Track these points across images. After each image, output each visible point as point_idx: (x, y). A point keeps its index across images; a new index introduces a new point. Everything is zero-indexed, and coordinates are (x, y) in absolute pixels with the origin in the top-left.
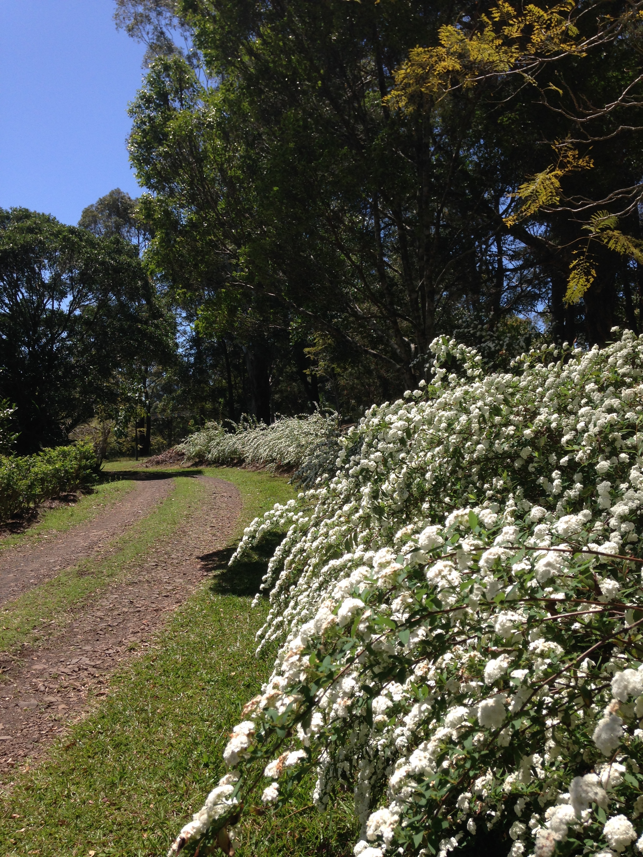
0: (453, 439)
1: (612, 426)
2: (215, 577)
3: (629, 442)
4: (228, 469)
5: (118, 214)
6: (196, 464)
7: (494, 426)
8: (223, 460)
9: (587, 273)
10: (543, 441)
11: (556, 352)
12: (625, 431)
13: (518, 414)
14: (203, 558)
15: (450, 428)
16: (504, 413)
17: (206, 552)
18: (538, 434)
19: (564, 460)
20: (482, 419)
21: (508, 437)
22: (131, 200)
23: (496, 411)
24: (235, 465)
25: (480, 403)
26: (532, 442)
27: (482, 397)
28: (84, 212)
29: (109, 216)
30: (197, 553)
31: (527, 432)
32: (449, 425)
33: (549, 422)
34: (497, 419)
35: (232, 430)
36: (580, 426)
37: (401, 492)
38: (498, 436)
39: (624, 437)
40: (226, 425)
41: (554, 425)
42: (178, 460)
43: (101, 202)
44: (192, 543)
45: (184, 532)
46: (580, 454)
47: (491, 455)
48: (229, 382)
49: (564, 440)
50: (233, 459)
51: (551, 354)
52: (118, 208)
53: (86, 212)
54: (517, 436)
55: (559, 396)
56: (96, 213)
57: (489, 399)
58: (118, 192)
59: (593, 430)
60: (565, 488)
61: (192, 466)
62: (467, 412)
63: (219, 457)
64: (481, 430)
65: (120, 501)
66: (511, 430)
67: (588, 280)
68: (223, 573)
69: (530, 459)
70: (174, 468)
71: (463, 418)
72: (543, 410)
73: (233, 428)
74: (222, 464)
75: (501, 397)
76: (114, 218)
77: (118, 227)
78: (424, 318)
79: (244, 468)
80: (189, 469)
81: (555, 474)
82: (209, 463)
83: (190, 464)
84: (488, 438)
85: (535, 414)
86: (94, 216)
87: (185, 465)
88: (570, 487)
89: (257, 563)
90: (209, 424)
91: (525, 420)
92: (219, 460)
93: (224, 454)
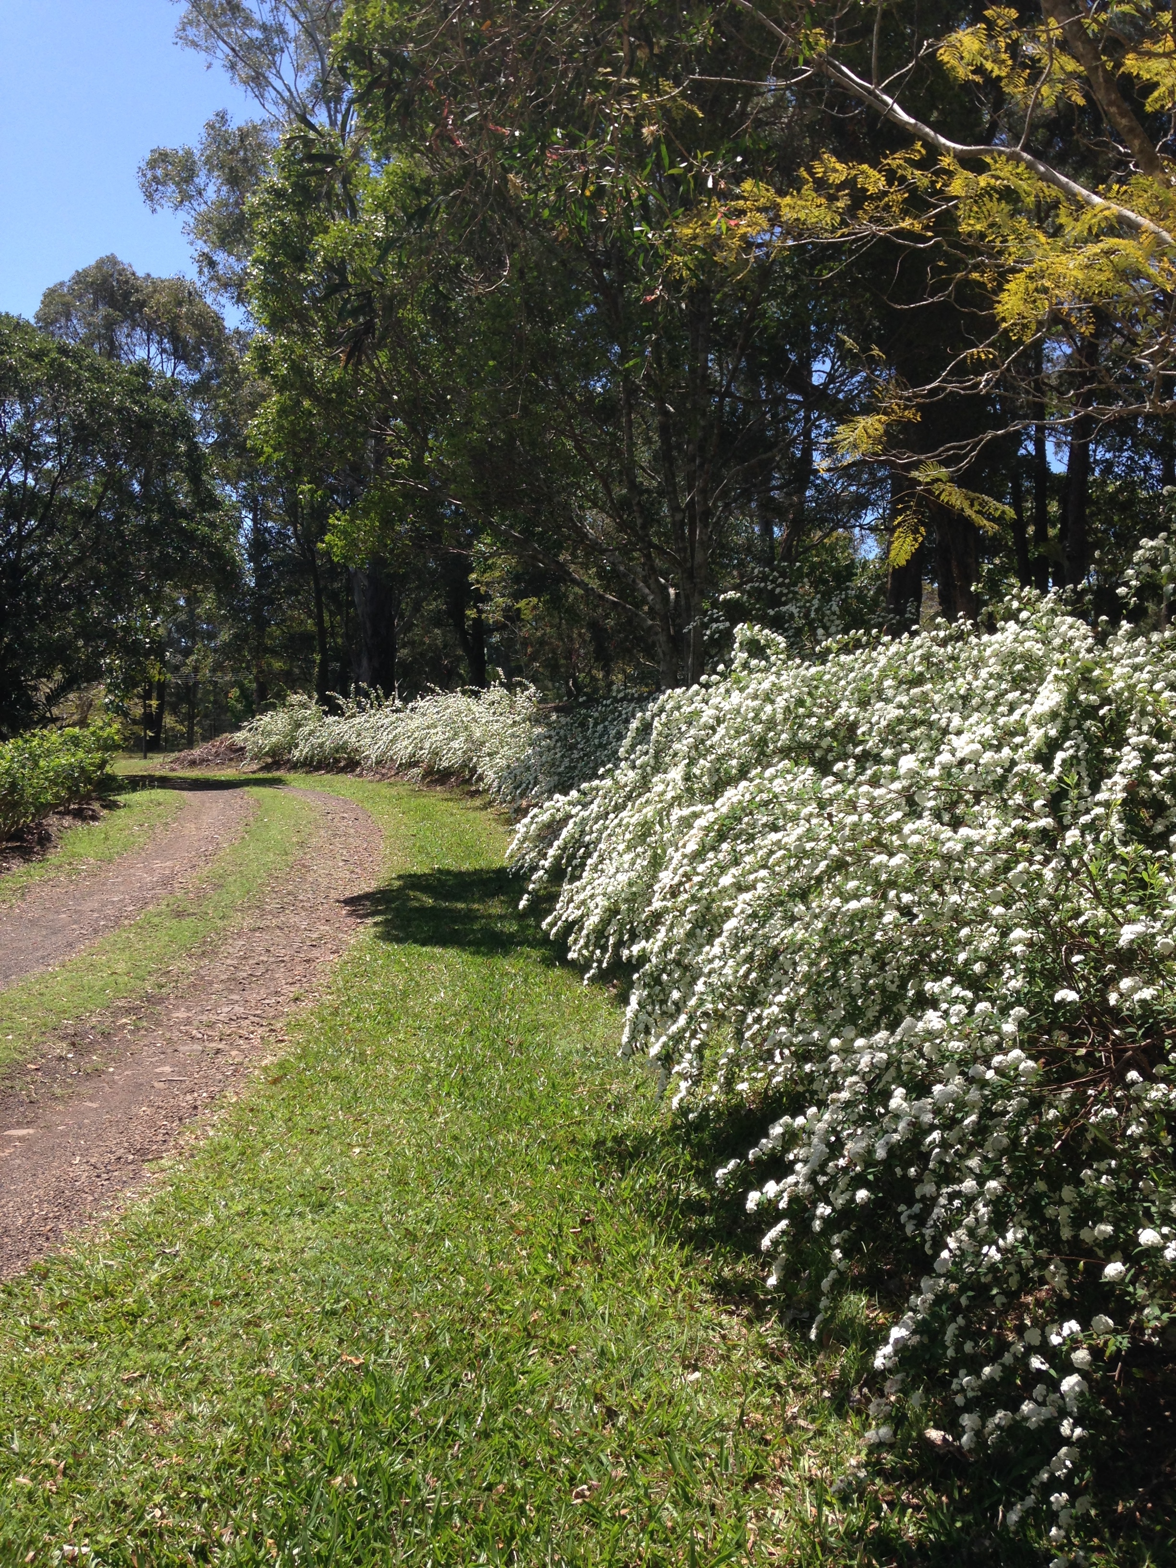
0: (758, 728)
1: (900, 721)
2: (376, 924)
3: (912, 734)
4: (328, 776)
5: (112, 302)
6: (267, 768)
7: (797, 717)
8: (320, 762)
9: (915, 531)
10: (842, 733)
11: (864, 639)
12: (910, 725)
13: (821, 706)
14: (349, 902)
15: (756, 719)
16: (808, 704)
17: (348, 894)
18: (837, 725)
19: (859, 749)
20: (787, 709)
21: (810, 728)
22: (137, 279)
23: (800, 703)
24: (342, 770)
25: (786, 695)
26: (832, 734)
27: (789, 689)
28: (46, 296)
29: (95, 306)
30: (334, 895)
31: (828, 724)
32: (757, 715)
33: (847, 715)
34: (801, 710)
35: (335, 710)
36: (874, 720)
37: (711, 776)
38: (800, 726)
39: (909, 730)
40: (324, 700)
41: (852, 718)
42: (231, 760)
43: (80, 277)
44: (324, 882)
45: (304, 866)
46: (871, 743)
47: (794, 745)
48: (320, 622)
49: (859, 732)
50: (336, 761)
51: (859, 640)
52: (112, 294)
53: (50, 296)
54: (819, 727)
55: (859, 690)
56: (69, 298)
57: (794, 692)
58: (112, 260)
59: (884, 723)
60: (858, 774)
61: (261, 769)
62: (773, 702)
63: (312, 756)
64: (785, 720)
65: (175, 820)
66: (813, 721)
67: (915, 540)
68: (386, 920)
69: (830, 749)
70: (227, 773)
71: (768, 708)
72: (845, 704)
73: (339, 707)
74: (317, 768)
75: (806, 689)
76: (103, 310)
77: (110, 325)
78: (693, 550)
79: (360, 775)
80: (257, 776)
81: (851, 762)
82: (294, 766)
83: (255, 767)
84: (791, 728)
85: (837, 706)
86: (66, 305)
87: (247, 768)
88: (861, 774)
89: (433, 908)
90: (295, 698)
91: (827, 713)
92: (312, 761)
93: (324, 751)
